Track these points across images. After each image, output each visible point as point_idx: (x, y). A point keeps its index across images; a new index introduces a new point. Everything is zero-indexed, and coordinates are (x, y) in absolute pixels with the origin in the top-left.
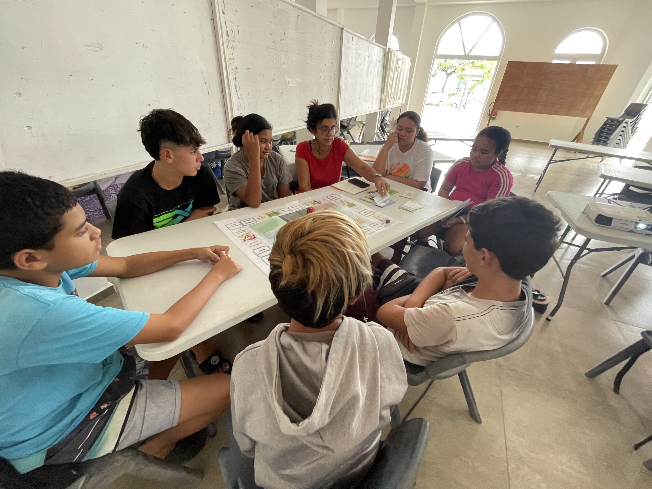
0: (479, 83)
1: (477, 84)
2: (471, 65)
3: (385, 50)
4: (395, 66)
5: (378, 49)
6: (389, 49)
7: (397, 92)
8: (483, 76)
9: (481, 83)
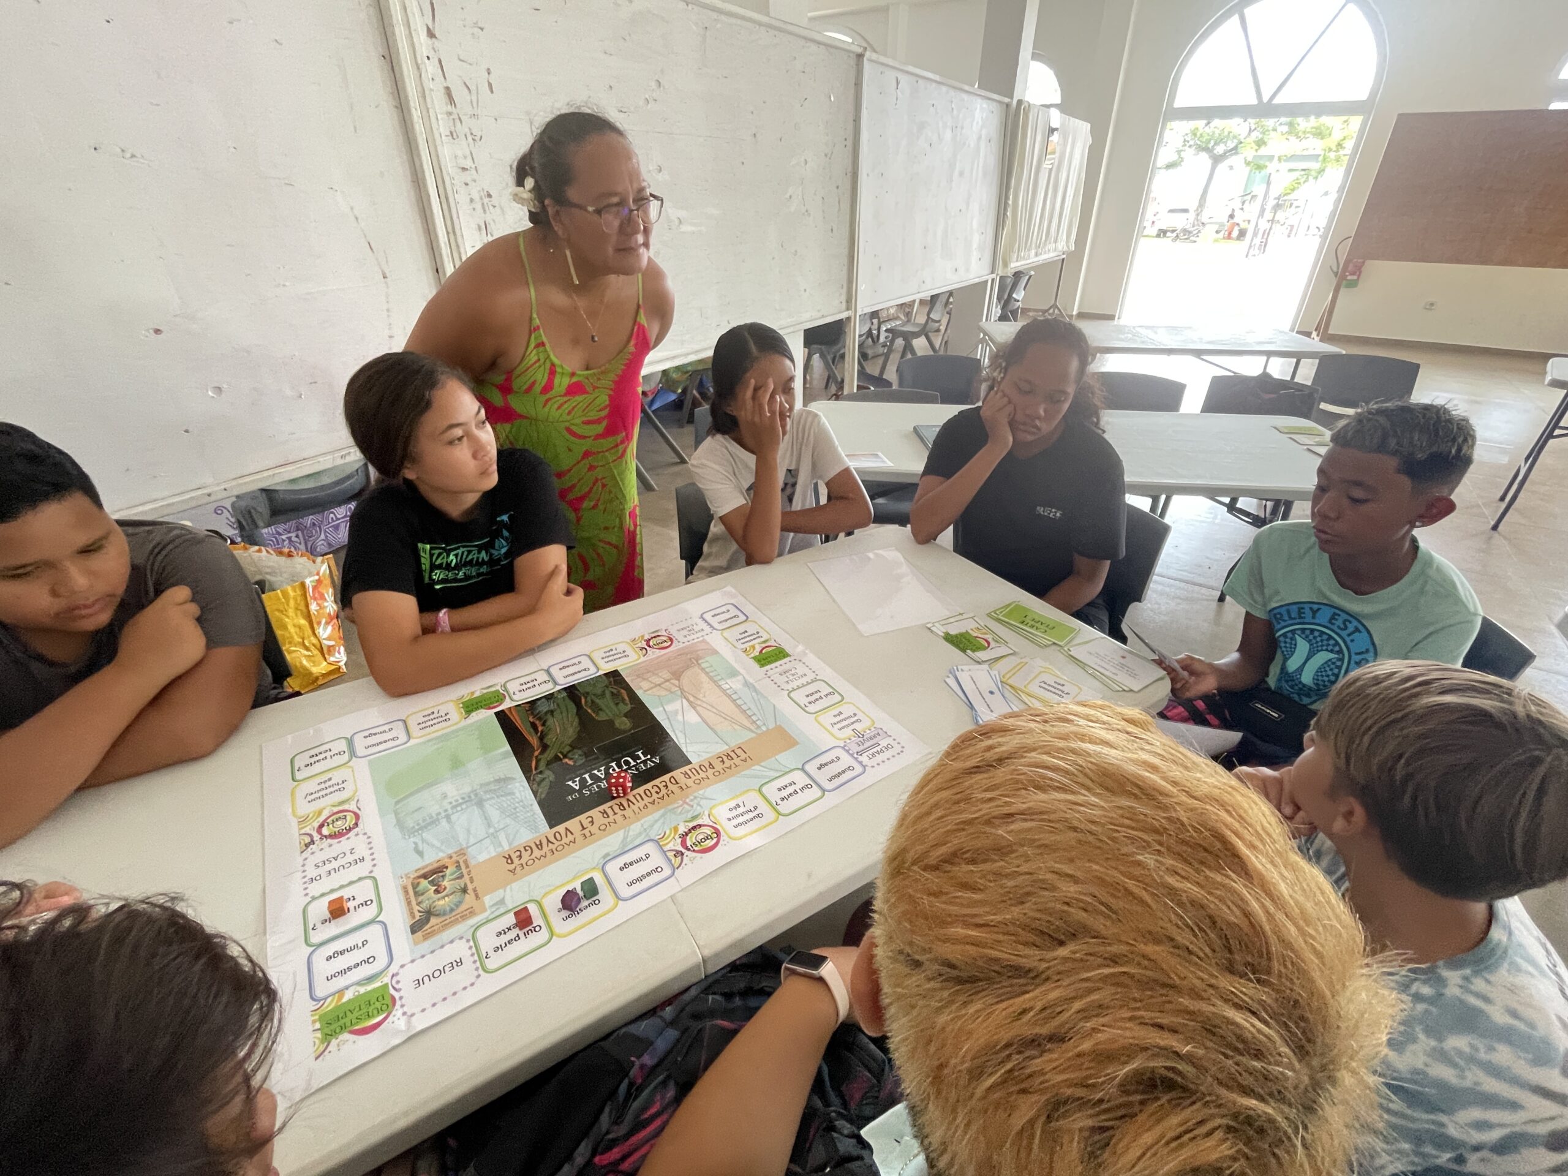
0: (1311, 178)
1: (1302, 181)
2: (1285, 129)
3: (1008, 105)
4: (1041, 150)
5: (985, 106)
6: (1020, 102)
7: (1050, 222)
8: (1321, 158)
9: (1316, 178)
